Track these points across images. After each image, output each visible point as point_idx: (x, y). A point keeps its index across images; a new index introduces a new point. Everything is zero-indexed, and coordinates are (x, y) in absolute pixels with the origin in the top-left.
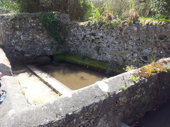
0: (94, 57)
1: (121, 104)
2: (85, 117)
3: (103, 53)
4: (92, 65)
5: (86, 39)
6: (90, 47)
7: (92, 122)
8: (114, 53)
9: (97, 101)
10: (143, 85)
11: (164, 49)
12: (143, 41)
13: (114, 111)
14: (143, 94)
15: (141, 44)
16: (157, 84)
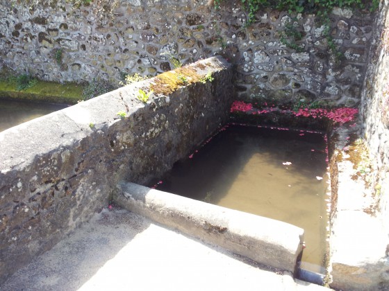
0: (51, 77)
1: (123, 147)
2: (43, 176)
3: (73, 65)
4: (48, 95)
5: (22, 34)
6: (38, 53)
7: (61, 186)
8: (99, 62)
9: (67, 142)
10: (161, 108)
11: (199, 43)
12: (157, 30)
13: (109, 162)
14: (164, 127)
15: (153, 37)
16: (188, 107)
